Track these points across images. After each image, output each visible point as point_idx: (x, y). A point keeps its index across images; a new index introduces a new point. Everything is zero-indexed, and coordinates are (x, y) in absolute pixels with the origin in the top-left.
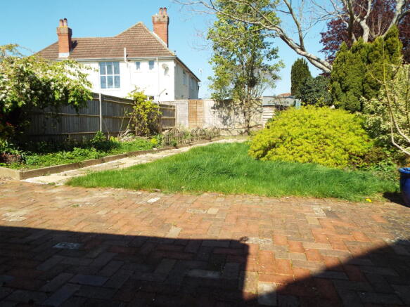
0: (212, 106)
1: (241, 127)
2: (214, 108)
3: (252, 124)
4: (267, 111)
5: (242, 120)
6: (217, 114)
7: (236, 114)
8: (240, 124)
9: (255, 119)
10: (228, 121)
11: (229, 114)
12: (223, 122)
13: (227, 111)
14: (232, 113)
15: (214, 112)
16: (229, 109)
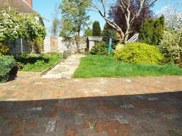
0: (62, 40)
1: (75, 49)
2: (62, 41)
3: (80, 48)
4: (91, 43)
5: (76, 46)
6: (64, 44)
7: (73, 44)
8: (75, 48)
9: (81, 46)
10: (69, 47)
11: (70, 44)
12: (67, 47)
13: (69, 42)
14: (71, 43)
15: (63, 43)
16: (70, 41)
